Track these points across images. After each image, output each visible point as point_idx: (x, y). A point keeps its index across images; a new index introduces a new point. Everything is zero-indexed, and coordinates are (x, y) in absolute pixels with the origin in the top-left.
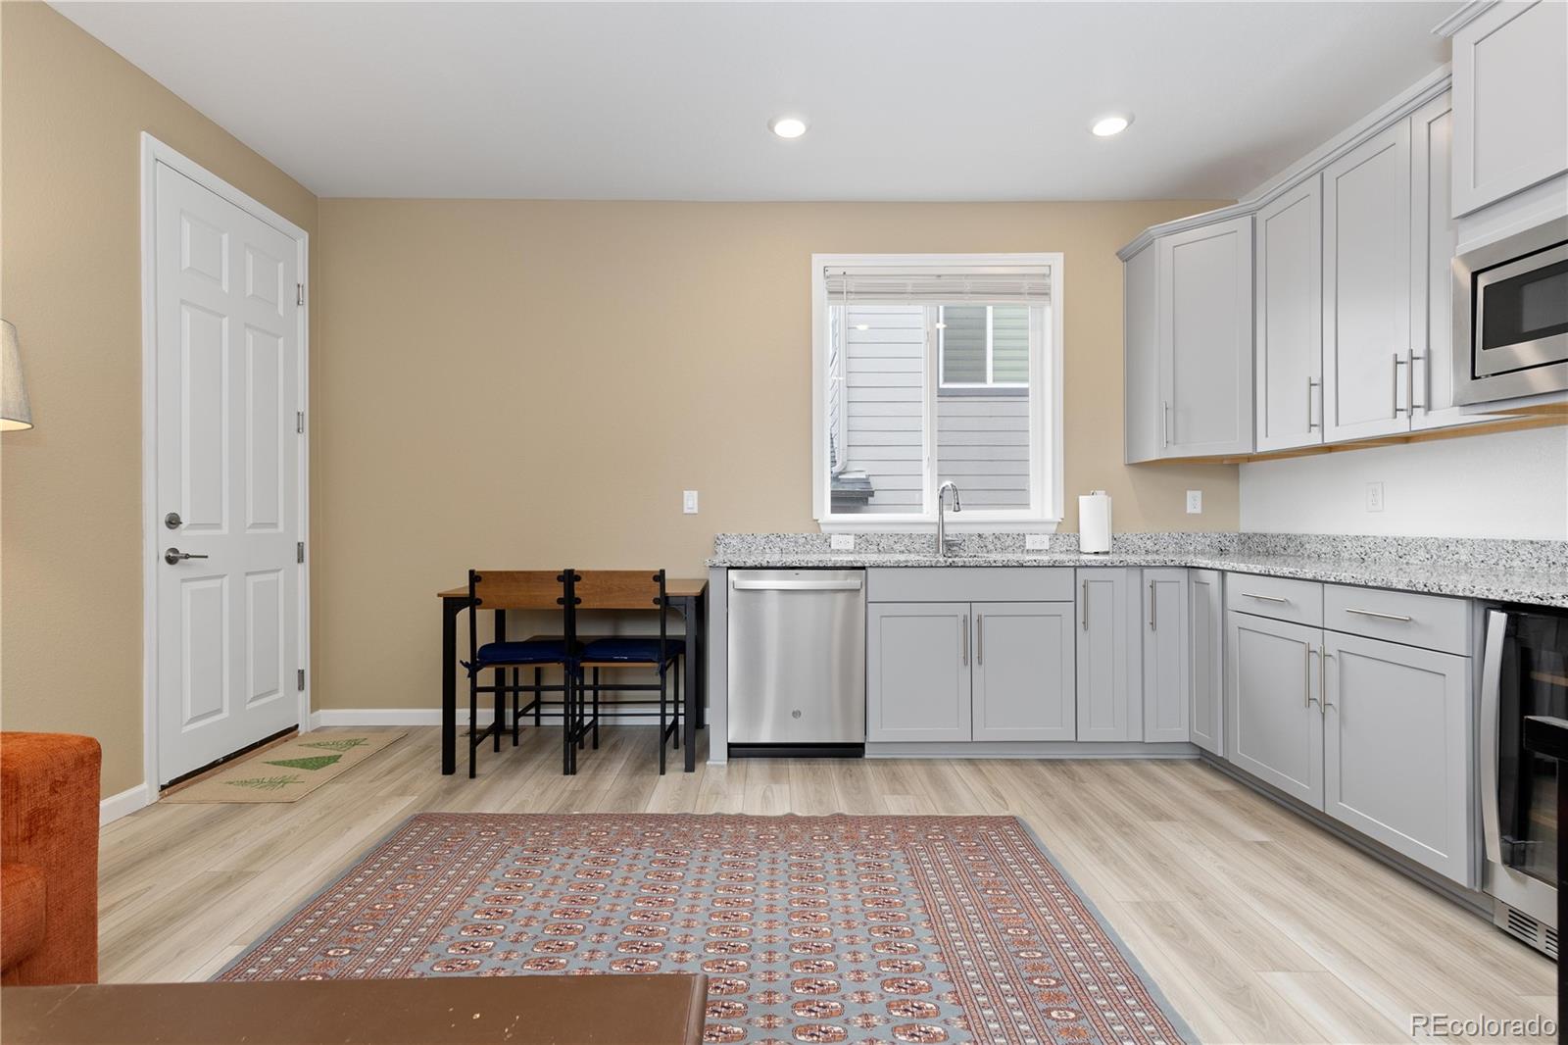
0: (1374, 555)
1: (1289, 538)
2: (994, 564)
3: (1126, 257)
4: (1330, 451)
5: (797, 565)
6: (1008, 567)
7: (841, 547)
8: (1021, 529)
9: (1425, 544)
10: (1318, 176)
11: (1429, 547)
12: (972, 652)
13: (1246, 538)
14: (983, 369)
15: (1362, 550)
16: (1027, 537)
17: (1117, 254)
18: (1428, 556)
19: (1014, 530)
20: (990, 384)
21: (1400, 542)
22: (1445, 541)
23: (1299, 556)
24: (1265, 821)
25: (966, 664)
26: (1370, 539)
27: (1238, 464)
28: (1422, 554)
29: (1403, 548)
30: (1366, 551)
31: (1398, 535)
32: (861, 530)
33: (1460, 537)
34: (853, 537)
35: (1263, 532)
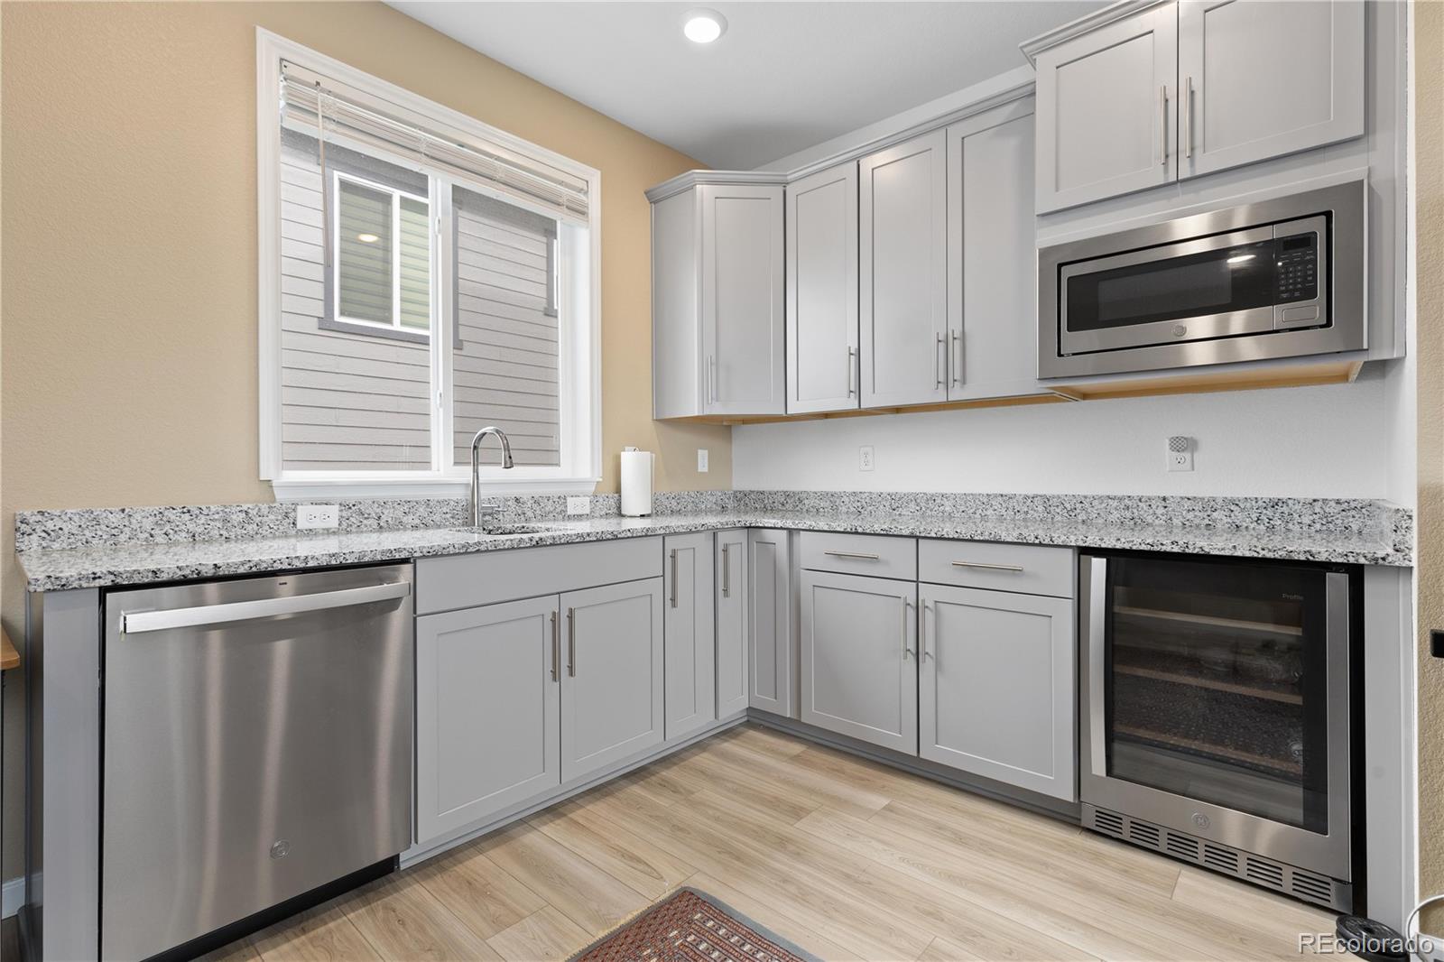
0: (870, 508)
1: (787, 495)
2: (588, 539)
3: (653, 198)
4: (826, 418)
5: (285, 566)
6: (603, 540)
7: (318, 524)
8: (560, 491)
9: (915, 498)
10: (855, 162)
11: (918, 501)
12: (561, 662)
13: (742, 495)
14: (389, 309)
15: (859, 504)
16: (569, 499)
17: (646, 193)
18: (918, 508)
19: (554, 491)
20: (397, 326)
21: (893, 497)
22: (933, 496)
23: (798, 511)
24: (862, 779)
25: (555, 679)
26: (866, 495)
27: (730, 427)
28: (912, 505)
29: (896, 502)
30: (862, 503)
31: (891, 490)
32: (351, 496)
33: (945, 492)
34: (337, 507)
35: (761, 490)
